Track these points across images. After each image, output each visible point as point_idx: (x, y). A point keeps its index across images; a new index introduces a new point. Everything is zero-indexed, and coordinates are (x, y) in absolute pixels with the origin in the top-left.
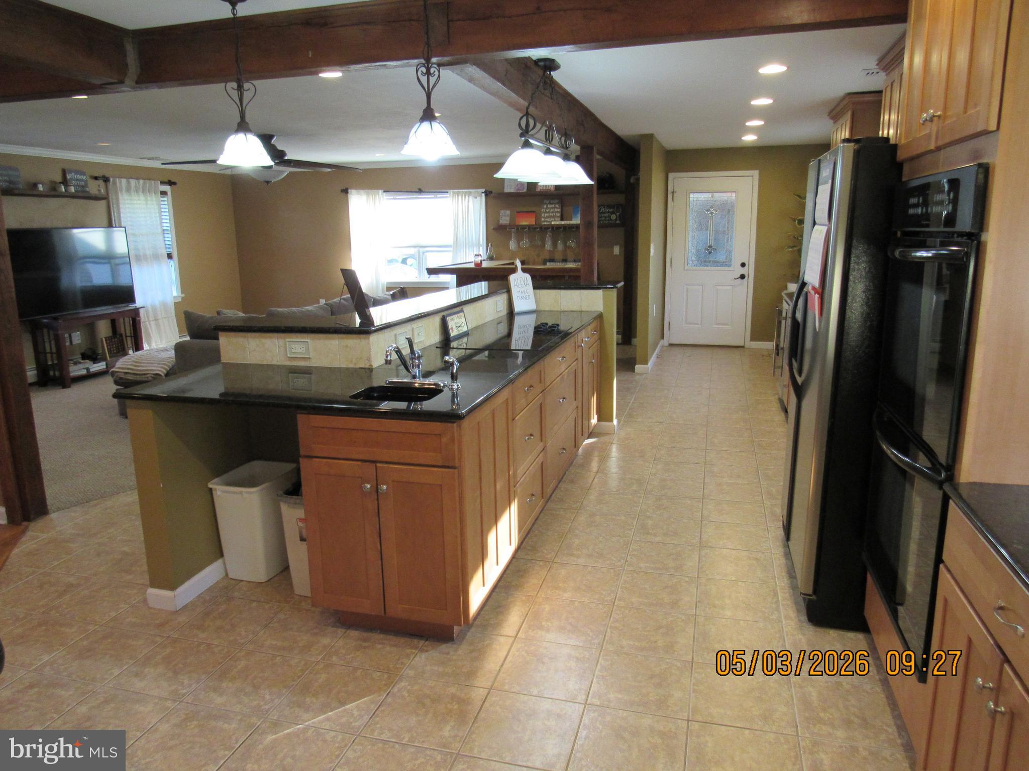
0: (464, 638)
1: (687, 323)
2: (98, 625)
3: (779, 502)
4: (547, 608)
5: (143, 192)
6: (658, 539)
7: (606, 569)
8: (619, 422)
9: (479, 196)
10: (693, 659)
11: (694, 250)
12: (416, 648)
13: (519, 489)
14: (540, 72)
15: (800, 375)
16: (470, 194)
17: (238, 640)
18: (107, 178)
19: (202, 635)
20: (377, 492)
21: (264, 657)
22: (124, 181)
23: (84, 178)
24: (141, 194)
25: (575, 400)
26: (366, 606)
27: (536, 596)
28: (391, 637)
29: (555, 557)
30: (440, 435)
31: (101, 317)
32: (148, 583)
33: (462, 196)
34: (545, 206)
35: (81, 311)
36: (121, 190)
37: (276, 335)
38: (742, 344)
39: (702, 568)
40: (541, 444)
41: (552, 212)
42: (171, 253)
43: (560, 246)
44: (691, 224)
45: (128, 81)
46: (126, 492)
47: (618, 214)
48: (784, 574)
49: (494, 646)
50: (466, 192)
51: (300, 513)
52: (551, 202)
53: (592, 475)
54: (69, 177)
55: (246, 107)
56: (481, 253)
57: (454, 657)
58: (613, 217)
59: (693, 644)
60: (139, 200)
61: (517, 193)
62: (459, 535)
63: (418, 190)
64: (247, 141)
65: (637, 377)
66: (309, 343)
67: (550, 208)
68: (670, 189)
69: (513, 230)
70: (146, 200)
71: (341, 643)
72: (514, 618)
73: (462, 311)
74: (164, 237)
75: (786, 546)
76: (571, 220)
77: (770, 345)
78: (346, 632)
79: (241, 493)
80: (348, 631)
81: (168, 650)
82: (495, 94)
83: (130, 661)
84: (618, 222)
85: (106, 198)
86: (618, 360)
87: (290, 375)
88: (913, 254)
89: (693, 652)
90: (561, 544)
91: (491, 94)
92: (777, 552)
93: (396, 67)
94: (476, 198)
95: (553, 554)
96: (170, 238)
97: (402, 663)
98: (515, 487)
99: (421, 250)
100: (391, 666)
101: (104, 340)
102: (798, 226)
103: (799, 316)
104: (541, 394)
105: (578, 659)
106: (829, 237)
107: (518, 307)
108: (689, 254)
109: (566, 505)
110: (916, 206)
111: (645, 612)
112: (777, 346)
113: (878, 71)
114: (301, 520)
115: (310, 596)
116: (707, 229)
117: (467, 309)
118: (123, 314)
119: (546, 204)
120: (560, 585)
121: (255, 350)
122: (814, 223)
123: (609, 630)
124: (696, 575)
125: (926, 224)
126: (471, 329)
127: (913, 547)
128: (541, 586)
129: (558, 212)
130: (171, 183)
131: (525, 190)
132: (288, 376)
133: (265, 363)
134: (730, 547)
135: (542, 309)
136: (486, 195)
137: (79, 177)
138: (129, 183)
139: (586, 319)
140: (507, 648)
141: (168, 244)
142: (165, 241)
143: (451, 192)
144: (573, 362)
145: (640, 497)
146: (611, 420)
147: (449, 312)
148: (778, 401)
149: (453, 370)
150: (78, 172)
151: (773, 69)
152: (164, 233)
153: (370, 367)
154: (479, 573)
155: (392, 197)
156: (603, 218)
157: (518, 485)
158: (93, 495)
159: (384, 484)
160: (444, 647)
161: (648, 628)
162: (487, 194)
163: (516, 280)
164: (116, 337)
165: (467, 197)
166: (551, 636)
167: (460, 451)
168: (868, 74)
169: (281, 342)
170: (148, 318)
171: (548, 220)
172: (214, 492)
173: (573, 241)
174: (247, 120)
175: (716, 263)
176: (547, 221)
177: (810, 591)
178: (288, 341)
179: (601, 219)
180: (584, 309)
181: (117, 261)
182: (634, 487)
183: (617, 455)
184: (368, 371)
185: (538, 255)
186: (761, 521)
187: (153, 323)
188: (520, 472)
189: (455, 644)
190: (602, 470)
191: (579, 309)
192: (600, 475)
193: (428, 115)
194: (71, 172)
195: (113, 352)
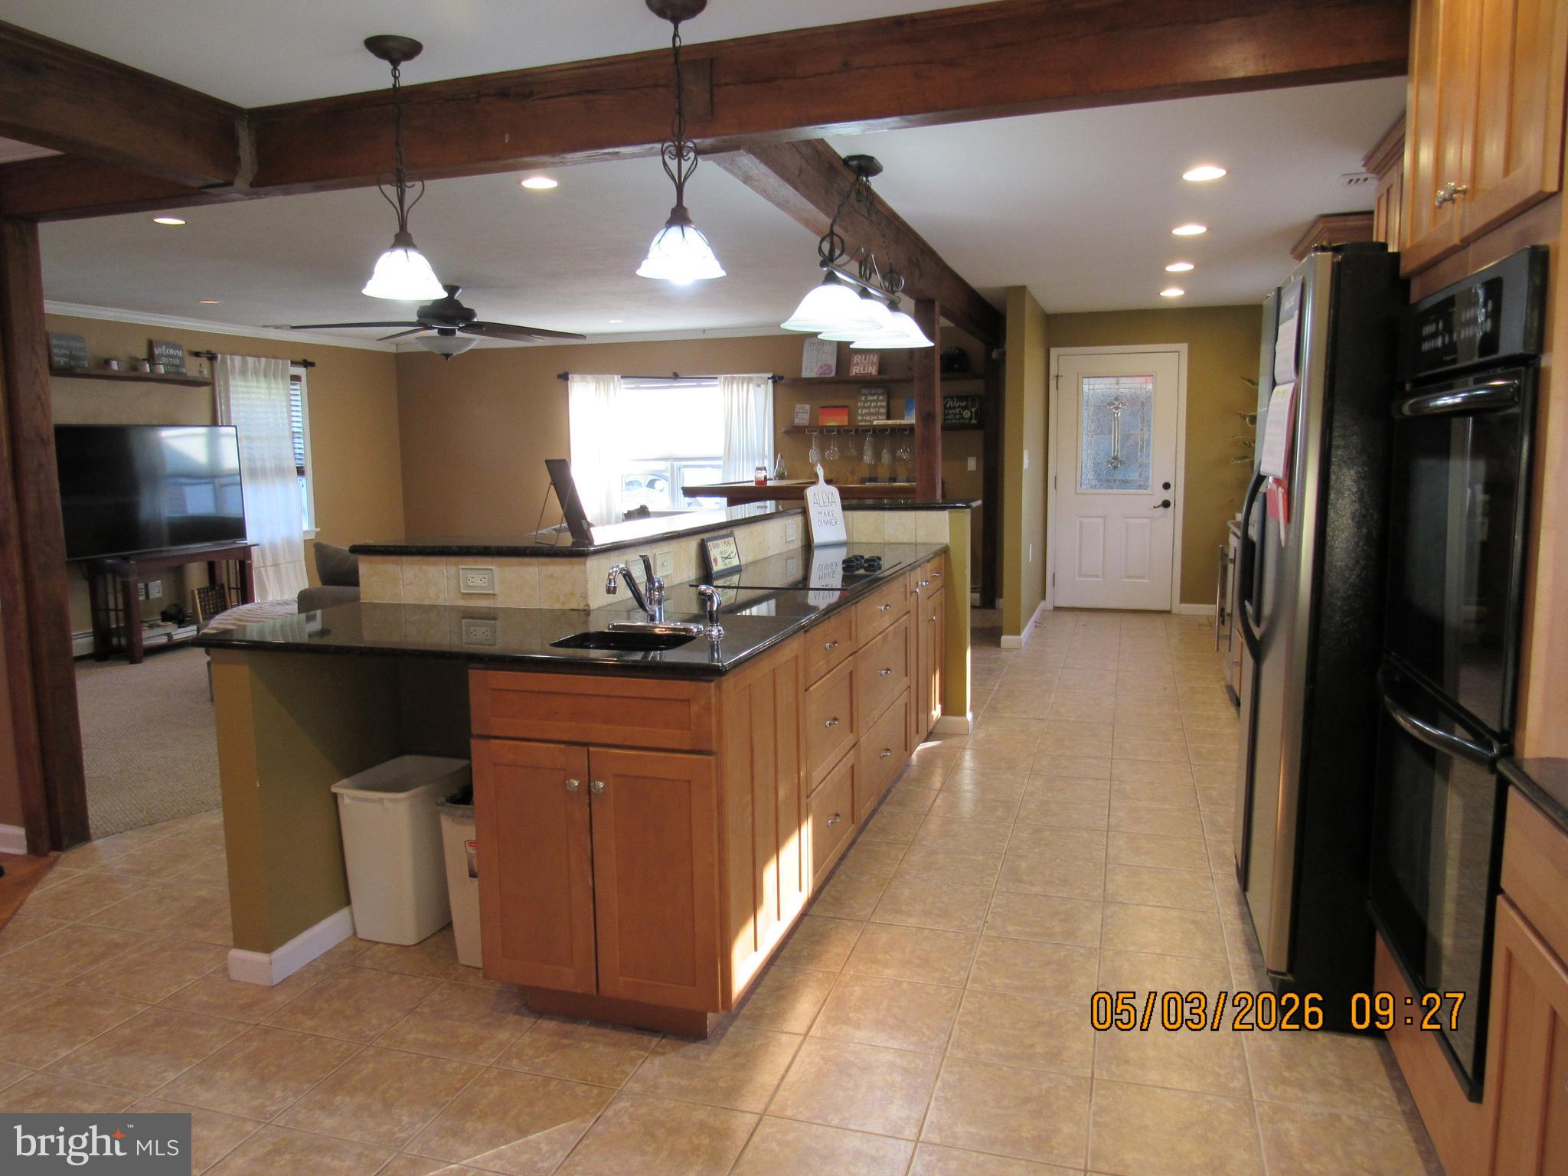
0: (723, 1035)
1: (1081, 575)
2: (149, 1005)
3: (1229, 837)
4: (858, 991)
5: (265, 376)
6: (1037, 889)
7: (953, 934)
8: (975, 718)
9: (764, 384)
10: (1093, 1073)
11: (1090, 464)
12: (646, 1049)
13: (815, 801)
14: (852, 177)
15: (1258, 624)
16: (750, 380)
17: (365, 1032)
18: (212, 354)
19: (309, 1023)
20: (590, 792)
21: (406, 1057)
22: (238, 359)
23: (180, 353)
24: (262, 379)
25: (906, 675)
26: (569, 979)
27: (841, 973)
28: (607, 1031)
29: (872, 915)
30: (688, 701)
31: (193, 558)
32: (231, 943)
33: (738, 384)
34: (863, 399)
35: (164, 549)
36: (233, 372)
37: (444, 559)
38: (1166, 607)
39: (1106, 933)
40: (851, 736)
41: (874, 407)
42: (302, 467)
43: (886, 457)
44: (1085, 425)
45: (241, 183)
46: (211, 810)
47: (973, 410)
48: (1240, 945)
49: (771, 1049)
50: (743, 377)
51: (469, 832)
52: (873, 392)
53: (933, 794)
54: (157, 351)
55: (408, 211)
56: (766, 465)
57: (707, 1065)
58: (967, 414)
59: (1094, 1051)
60: (259, 387)
61: (822, 378)
62: (716, 864)
63: (672, 375)
64: (408, 261)
65: (1004, 654)
66: (494, 573)
67: (871, 401)
68: (1053, 372)
69: (815, 433)
70: (269, 388)
71: (527, 1038)
72: (804, 1007)
73: (731, 535)
74: (294, 443)
75: (1244, 902)
76: (903, 419)
77: (1211, 610)
78: (535, 1022)
79: (381, 800)
80: (539, 1021)
81: (255, 1045)
82: (782, 205)
83: (194, 1060)
84: (974, 421)
85: (209, 383)
86: (974, 631)
87: (464, 621)
88: (1432, 404)
89: (1093, 1063)
90: (882, 896)
91: (778, 204)
92: (1228, 914)
93: (633, 156)
94: (759, 386)
95: (869, 910)
96: (303, 445)
97: (623, 1072)
98: (808, 797)
99: (676, 463)
100: (605, 1076)
101: (196, 592)
102: (1250, 426)
103: (1253, 533)
104: (851, 658)
105: (905, 1070)
106: (1297, 397)
107: (818, 537)
108: (1084, 470)
109: (891, 837)
110: (1433, 336)
111: (1015, 999)
112: (1222, 610)
113: (1365, 176)
114: (472, 844)
115: (481, 967)
116: (1110, 433)
117: (739, 532)
118: (227, 554)
119: (864, 394)
120: (879, 956)
121: (412, 583)
122: (1274, 384)
123: (956, 1027)
124: (1097, 944)
125: (1451, 360)
126: (747, 565)
127: (1449, 908)
128: (848, 959)
129: (882, 407)
130: (306, 364)
131: (833, 374)
132: (461, 622)
133: (427, 602)
134: (1151, 903)
135: (856, 540)
136: (775, 382)
137: (172, 352)
138: (245, 363)
139: (922, 554)
140: (792, 1052)
141: (299, 454)
142: (294, 448)
143: (722, 377)
144: (902, 616)
145: (1009, 827)
146: (963, 713)
147: (711, 534)
148: (1225, 690)
149: (711, 607)
150: (169, 345)
151: (1204, 173)
152: (293, 438)
153: (586, 608)
154: (749, 929)
155: (633, 386)
156: (950, 417)
157: (813, 795)
158: (160, 814)
159: (600, 780)
160: (692, 1048)
161: (1020, 1025)
162: (776, 380)
163: (816, 494)
164: (214, 589)
165: (745, 385)
166: (861, 1035)
167: (720, 724)
168: (1351, 181)
169: (452, 570)
170: (264, 561)
171: (868, 418)
172: (340, 800)
173: (905, 451)
174: (409, 230)
175: (1125, 484)
176: (866, 421)
177: (1283, 968)
178: (462, 569)
179: (947, 417)
180: (919, 540)
181: (224, 481)
182: (999, 813)
183: (972, 765)
184: (582, 614)
185: (853, 473)
186: (1202, 864)
187: (271, 570)
188: (817, 774)
189: (707, 1044)
190: (950, 786)
191: (913, 541)
192: (945, 794)
193: (679, 217)
194: (160, 344)
195: (208, 611)
